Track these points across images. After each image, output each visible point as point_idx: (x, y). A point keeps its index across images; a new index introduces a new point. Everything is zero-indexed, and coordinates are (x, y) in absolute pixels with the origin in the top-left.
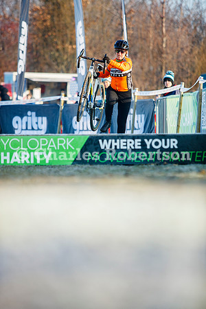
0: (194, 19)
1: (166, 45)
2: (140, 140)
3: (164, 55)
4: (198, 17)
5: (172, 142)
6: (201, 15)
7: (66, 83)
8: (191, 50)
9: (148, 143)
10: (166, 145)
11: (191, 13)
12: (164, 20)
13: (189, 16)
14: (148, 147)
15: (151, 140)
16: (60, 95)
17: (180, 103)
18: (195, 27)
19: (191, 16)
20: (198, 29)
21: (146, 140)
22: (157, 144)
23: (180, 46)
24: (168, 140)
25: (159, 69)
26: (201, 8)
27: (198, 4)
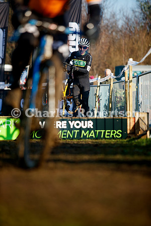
2: (66, 122)
4: (114, 24)
5: (89, 124)
6: (116, 24)
9: (71, 124)
10: (84, 125)
11: (109, 21)
14: (72, 127)
15: (73, 122)
18: (112, 32)
19: (109, 24)
20: (114, 33)
21: (70, 122)
22: (78, 124)
24: (86, 122)
26: (115, 18)
27: (113, 16)
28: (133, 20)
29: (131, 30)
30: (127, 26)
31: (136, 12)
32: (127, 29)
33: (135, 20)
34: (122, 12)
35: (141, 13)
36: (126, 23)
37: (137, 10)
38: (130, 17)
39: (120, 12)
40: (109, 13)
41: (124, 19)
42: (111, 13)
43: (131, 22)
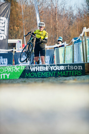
0: (69, 14)
1: (58, 26)
2: (48, 67)
3: (57, 30)
6: (72, 13)
7: (15, 44)
8: (69, 27)
9: (51, 68)
11: (68, 12)
12: (57, 15)
13: (67, 13)
14: (52, 70)
16: (13, 49)
17: (65, 51)
18: (70, 18)
19: (68, 13)
20: (71, 18)
22: (55, 68)
23: (64, 26)
25: (55, 36)
26: (72, 9)
27: (71, 8)
28: (82, 10)
29: (82, 16)
30: (79, 14)
31: (84, 5)
32: (79, 16)
33: (83, 10)
34: (76, 6)
35: (87, 6)
36: (78, 12)
37: (84, 4)
38: (81, 8)
39: (75, 5)
40: (68, 7)
41: (77, 9)
42: (69, 6)
43: (82, 11)
